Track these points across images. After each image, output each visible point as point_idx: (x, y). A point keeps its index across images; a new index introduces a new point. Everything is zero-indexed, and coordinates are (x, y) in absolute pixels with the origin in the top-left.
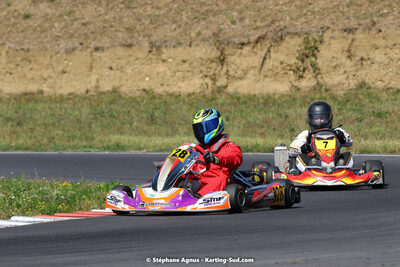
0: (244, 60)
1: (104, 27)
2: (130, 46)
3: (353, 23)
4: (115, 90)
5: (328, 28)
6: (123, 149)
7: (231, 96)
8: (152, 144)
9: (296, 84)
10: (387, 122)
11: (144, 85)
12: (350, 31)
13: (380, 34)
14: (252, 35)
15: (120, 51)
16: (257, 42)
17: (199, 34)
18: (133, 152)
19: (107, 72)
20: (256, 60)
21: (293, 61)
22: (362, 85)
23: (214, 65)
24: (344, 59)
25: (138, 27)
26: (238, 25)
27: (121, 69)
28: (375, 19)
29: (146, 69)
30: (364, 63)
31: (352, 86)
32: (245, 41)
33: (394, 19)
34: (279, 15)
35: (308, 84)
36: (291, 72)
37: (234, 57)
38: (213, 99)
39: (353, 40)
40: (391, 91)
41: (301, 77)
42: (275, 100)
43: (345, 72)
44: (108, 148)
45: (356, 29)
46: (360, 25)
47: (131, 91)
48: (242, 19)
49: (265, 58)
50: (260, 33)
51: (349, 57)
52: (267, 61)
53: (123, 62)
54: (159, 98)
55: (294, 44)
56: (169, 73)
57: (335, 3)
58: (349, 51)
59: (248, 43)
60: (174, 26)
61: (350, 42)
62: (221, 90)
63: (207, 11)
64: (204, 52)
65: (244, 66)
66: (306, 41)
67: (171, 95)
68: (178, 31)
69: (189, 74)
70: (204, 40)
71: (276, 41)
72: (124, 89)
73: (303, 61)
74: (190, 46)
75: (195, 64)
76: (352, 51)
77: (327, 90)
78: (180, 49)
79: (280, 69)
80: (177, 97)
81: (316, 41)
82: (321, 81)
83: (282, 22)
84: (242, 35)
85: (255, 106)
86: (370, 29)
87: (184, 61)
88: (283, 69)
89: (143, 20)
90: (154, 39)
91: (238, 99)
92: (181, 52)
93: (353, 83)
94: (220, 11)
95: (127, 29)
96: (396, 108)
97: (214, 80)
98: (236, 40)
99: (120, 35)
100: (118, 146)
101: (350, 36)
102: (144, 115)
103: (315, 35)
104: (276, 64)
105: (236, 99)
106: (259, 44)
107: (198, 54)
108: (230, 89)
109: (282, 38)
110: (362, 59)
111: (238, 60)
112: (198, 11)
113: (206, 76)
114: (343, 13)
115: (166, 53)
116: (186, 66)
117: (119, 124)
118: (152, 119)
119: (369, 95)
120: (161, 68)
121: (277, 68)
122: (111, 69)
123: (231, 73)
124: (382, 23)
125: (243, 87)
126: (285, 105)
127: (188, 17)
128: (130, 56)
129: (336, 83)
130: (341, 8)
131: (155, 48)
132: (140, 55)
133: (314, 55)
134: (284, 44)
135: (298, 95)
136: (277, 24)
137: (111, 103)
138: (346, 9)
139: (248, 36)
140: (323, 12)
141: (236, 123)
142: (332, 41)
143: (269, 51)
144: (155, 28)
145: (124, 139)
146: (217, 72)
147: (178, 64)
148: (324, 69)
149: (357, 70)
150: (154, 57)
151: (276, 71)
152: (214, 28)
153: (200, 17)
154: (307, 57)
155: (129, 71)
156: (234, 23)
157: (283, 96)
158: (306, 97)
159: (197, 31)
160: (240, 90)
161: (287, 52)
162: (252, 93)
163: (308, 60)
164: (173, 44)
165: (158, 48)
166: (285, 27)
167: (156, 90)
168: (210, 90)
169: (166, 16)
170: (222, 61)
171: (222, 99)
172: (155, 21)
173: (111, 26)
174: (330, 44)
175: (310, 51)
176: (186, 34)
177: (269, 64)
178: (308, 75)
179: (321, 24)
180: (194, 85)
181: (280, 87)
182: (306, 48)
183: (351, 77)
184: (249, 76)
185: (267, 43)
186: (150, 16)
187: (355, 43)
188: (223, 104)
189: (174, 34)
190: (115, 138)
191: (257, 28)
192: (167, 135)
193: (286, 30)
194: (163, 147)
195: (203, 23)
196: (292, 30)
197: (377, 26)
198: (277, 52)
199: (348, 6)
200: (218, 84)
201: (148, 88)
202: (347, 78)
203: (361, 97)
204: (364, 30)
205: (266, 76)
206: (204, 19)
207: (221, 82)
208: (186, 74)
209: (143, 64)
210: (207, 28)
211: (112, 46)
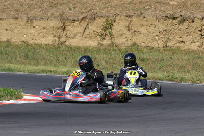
0: (75, 29)
1: (4, 8)
2: (17, 19)
3: (131, 13)
4: (8, 41)
5: (118, 14)
6: (12, 71)
7: (67, 47)
8: (26, 69)
9: (101, 42)
10: (146, 64)
11: (23, 39)
12: (129, 16)
13: (145, 19)
14: (79, 16)
15: (12, 21)
16: (82, 20)
17: (52, 14)
18: (17, 73)
19: (4, 31)
20: (81, 29)
21: (100, 30)
22: (134, 44)
23: (60, 30)
24: (125, 31)
25: (21, 9)
26: (73, 11)
27: (12, 30)
28: (142, 11)
29: (25, 31)
30: (136, 33)
31: (129, 44)
32: (76, 19)
33: (152, 12)
34: (94, 7)
35: (107, 43)
36: (99, 36)
37: (70, 27)
38: (58, 48)
39: (131, 21)
40: (149, 48)
41: (104, 39)
42: (90, 50)
43: (126, 37)
44: (4, 70)
45: (133, 16)
46: (134, 14)
47: (16, 42)
48: (75, 8)
49: (85, 28)
50: (84, 15)
51: (128, 30)
52: (87, 30)
53: (13, 27)
54: (31, 46)
55: (101, 22)
56: (36, 34)
57: (122, 2)
58: (128, 27)
59: (78, 20)
60: (40, 9)
61: (129, 22)
62: (62, 43)
63: (57, 3)
64: (55, 23)
65: (75, 32)
66: (107, 20)
67: (37, 45)
68: (42, 12)
69: (47, 35)
70: (55, 17)
71: (91, 20)
72: (13, 41)
73: (105, 31)
74: (48, 20)
75: (50, 29)
76: (130, 27)
77: (116, 46)
78: (43, 22)
79: (93, 34)
80: (40, 46)
81: (112, 21)
82: (114, 42)
83: (95, 10)
84: (74, 16)
85: (80, 52)
86: (140, 16)
87: (44, 28)
88: (95, 34)
89: (24, 6)
90: (29, 16)
91: (71, 48)
92: (43, 23)
93: (130, 43)
94: (64, 3)
95: (16, 10)
96: (151, 57)
97: (59, 38)
98: (71, 18)
99: (12, 12)
100: (9, 69)
101: (130, 19)
102: (22, 54)
103: (111, 18)
104: (91, 31)
105: (70, 48)
106: (83, 21)
107: (52, 25)
108: (67, 43)
109: (94, 19)
110: (135, 31)
111: (72, 29)
112: (52, 3)
113: (55, 36)
114: (126, 7)
115: (35, 23)
116: (45, 30)
117: (10, 58)
118: (27, 56)
119: (138, 50)
120: (32, 31)
121: (91, 34)
122: (7, 30)
123: (68, 35)
124: (146, 14)
125: (74, 43)
126: (95, 53)
127: (47, 6)
128: (16, 24)
129: (121, 42)
130: (125, 5)
131: (30, 20)
132: (22, 23)
133: (110, 28)
134: (96, 22)
135: (102, 48)
136: (92, 11)
137: (6, 47)
138: (128, 6)
139: (77, 17)
140: (116, 6)
141: (70, 60)
142: (120, 21)
143: (88, 25)
144: (30, 10)
145: (12, 66)
146: (61, 34)
147: (41, 29)
148: (115, 36)
149: (132, 37)
150: (29, 25)
151: (91, 35)
152: (60, 11)
153: (54, 5)
154: (107, 29)
155: (16, 31)
156: (70, 9)
157: (94, 48)
158: (106, 49)
159: (52, 13)
160: (72, 44)
161: (97, 26)
162: (78, 46)
163: (107, 31)
164: (39, 19)
165: (31, 20)
166: (97, 13)
167: (29, 42)
168: (57, 43)
169: (36, 4)
170: (64, 28)
171: (63, 48)
172: (30, 6)
173: (8, 8)
174: (119, 23)
175: (109, 26)
176: (46, 14)
177: (87, 31)
178: (107, 38)
179: (115, 12)
180: (48, 40)
181: (93, 43)
182: (107, 24)
183: (129, 40)
184: (77, 37)
185: (87, 20)
186: (28, 4)
187: (132, 23)
188: (63, 51)
189: (40, 14)
190: (8, 65)
191: (82, 13)
192: (34, 65)
193: (96, 15)
194: (32, 71)
195: (55, 9)
196: (100, 15)
197: (143, 15)
198: (92, 25)
199: (129, 4)
200: (61, 40)
201: (25, 41)
202: (127, 40)
203: (134, 50)
204: (137, 17)
205: (86, 37)
206: (55, 7)
207: (63, 39)
208: (45, 34)
209: (23, 28)
210: (57, 11)
211: (8, 18)
